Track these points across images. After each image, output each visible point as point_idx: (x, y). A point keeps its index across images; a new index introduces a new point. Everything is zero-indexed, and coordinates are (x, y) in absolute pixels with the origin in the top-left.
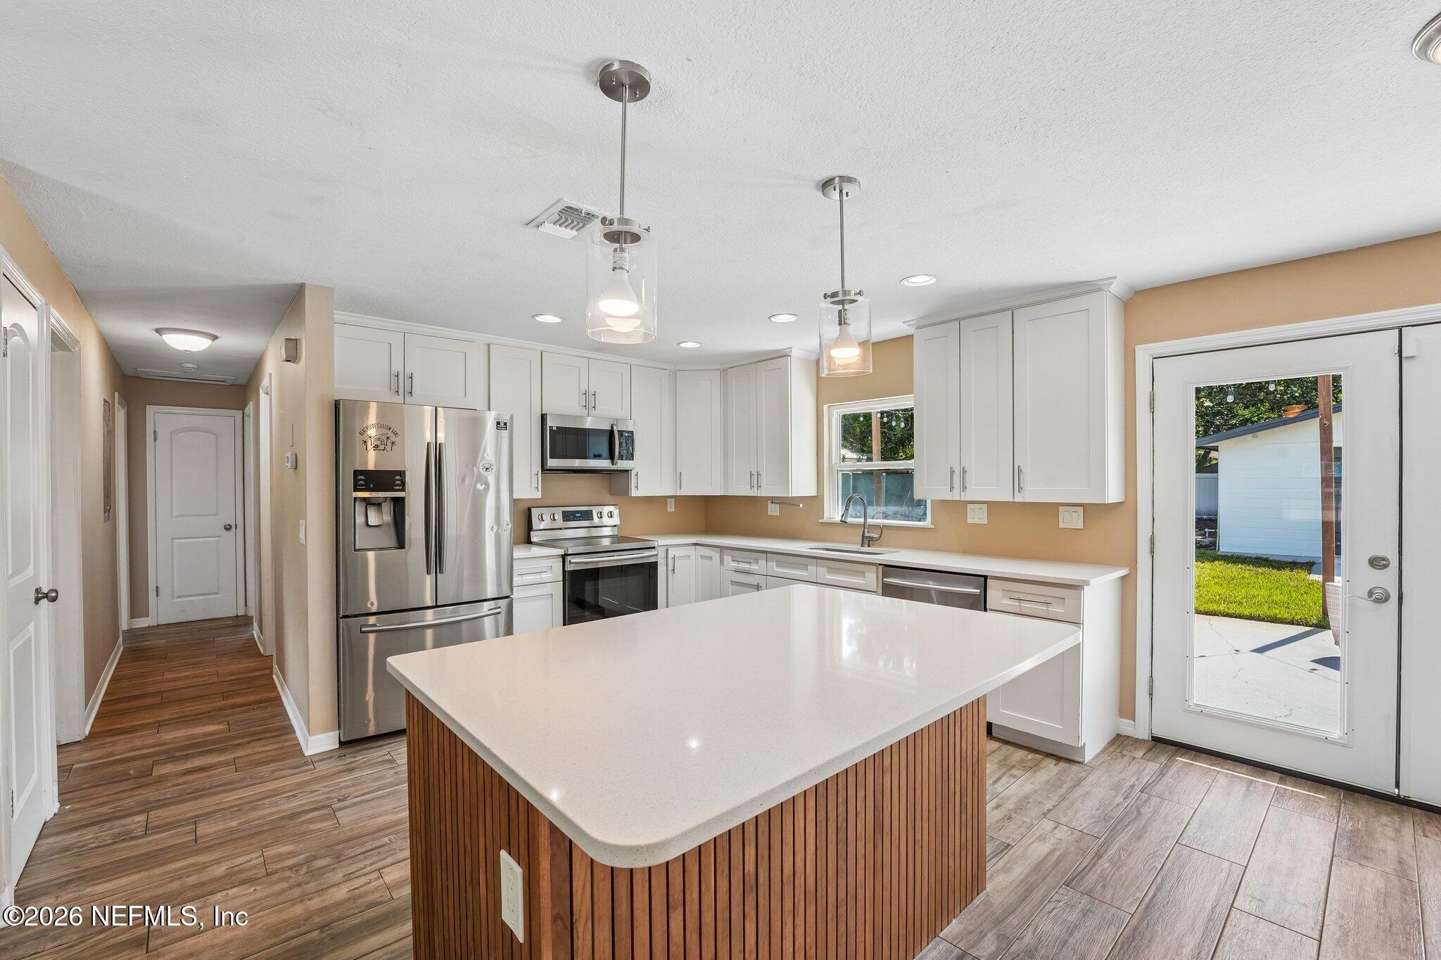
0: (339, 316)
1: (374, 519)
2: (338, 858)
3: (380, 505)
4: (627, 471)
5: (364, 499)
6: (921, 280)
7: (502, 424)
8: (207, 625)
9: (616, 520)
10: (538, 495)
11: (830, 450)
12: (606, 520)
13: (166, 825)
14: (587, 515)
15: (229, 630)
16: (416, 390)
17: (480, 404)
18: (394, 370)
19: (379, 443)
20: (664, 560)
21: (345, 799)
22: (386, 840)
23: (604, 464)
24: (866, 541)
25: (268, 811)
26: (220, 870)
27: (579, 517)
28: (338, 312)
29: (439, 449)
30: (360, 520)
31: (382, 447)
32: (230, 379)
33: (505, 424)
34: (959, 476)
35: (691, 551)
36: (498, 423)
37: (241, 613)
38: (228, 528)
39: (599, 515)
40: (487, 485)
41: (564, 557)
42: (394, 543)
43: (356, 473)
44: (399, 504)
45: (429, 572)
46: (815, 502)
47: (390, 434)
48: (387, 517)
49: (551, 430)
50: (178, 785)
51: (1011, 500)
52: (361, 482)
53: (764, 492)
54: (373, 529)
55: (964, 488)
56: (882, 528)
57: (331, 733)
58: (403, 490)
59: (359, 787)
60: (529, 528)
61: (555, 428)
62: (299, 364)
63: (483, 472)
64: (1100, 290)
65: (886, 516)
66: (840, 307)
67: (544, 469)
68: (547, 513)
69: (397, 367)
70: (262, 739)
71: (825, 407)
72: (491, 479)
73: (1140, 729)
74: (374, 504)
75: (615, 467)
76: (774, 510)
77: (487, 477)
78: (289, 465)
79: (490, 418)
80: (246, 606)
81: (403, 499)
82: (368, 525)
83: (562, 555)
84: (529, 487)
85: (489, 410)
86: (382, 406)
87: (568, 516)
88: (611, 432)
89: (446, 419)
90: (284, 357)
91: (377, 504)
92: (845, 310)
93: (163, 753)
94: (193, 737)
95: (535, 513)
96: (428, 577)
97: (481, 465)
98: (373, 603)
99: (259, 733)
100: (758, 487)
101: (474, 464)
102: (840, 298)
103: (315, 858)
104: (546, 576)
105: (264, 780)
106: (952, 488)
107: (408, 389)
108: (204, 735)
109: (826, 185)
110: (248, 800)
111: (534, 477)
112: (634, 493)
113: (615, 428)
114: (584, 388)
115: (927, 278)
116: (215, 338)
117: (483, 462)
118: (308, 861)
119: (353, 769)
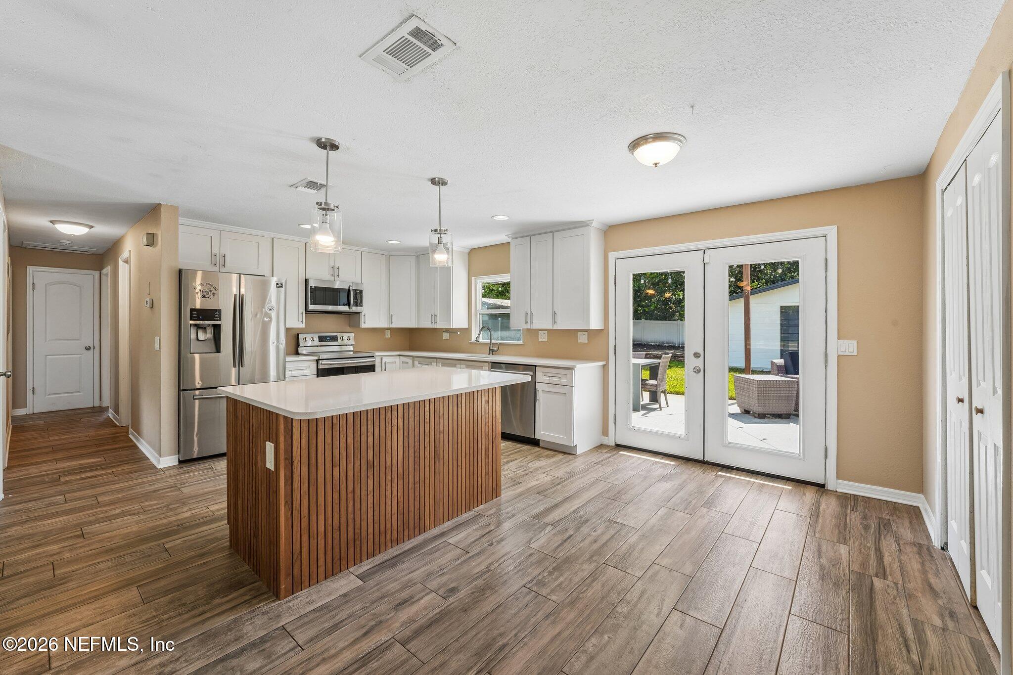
0: (181, 220)
1: (201, 336)
2: (184, 504)
3: (205, 328)
4: (359, 313)
5: (196, 325)
6: (501, 218)
7: (280, 285)
8: (73, 412)
9: (352, 342)
10: (303, 326)
11: (476, 302)
12: (346, 341)
13: (77, 499)
14: (334, 339)
15: (90, 415)
16: (228, 264)
17: (267, 273)
18: (214, 252)
19: (205, 294)
20: (380, 364)
21: (184, 484)
22: (210, 496)
23: (345, 308)
24: (491, 352)
25: (140, 490)
26: (118, 511)
27: (329, 339)
28: (181, 218)
29: (242, 298)
30: (193, 336)
31: (207, 296)
32: (93, 250)
33: (282, 284)
34: (529, 317)
35: (397, 359)
36: (277, 284)
37: (97, 404)
38: (88, 349)
39: (342, 338)
40: (270, 318)
41: (317, 361)
42: (214, 350)
43: (192, 310)
44: (217, 329)
45: (234, 366)
46: (467, 331)
47: (212, 289)
48: (209, 334)
49: (311, 288)
50: (79, 484)
51: (552, 328)
52: (195, 315)
53: (439, 325)
54: (202, 342)
55: (532, 322)
56: (499, 345)
57: (174, 456)
58: (220, 320)
59: (193, 479)
60: (298, 345)
61: (313, 288)
62: (157, 248)
63: (269, 312)
64: (588, 225)
65: (502, 339)
66: (439, 236)
67: (307, 311)
68: (309, 336)
69: (216, 250)
70: (128, 463)
71: (473, 278)
72: (273, 314)
73: (610, 441)
74: (202, 328)
75: (351, 310)
76: (446, 336)
77: (271, 314)
78: (148, 306)
79: (274, 281)
80: (101, 400)
81: (219, 326)
82: (198, 339)
83: (317, 360)
84: (297, 321)
85: (273, 276)
86: (205, 272)
87: (321, 339)
88: (349, 290)
89: (245, 281)
90: (146, 243)
91: (204, 328)
92: (441, 237)
93: (65, 472)
94: (81, 464)
95: (301, 336)
96: (234, 369)
97: (267, 307)
98: (198, 383)
99: (126, 461)
100: (435, 323)
101: (263, 307)
102: (438, 232)
103: (171, 504)
104: (307, 372)
105: (133, 479)
106: (527, 322)
107: (222, 263)
108: (89, 463)
109: (433, 181)
110: (126, 487)
111: (300, 316)
112: (363, 326)
113: (351, 288)
114: (332, 264)
115: (503, 217)
116: (92, 227)
117: (269, 305)
118: (167, 506)
119: (188, 472)
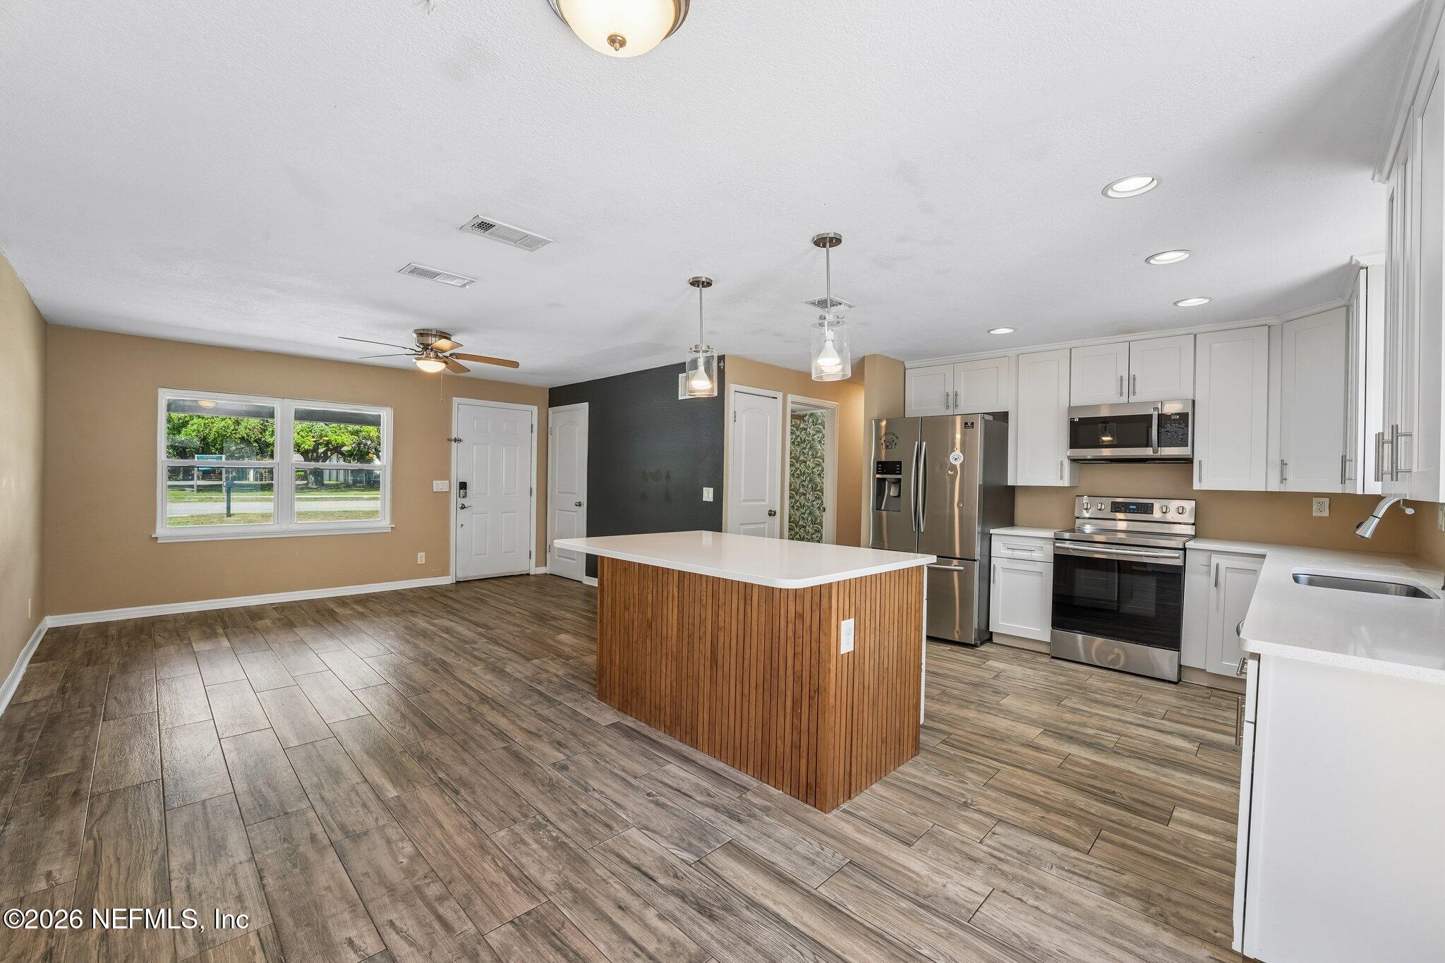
1: (894, 491)
4: (1190, 460)
5: (883, 479)
7: (969, 424)
9: (1190, 518)
12: (1173, 516)
14: (1146, 509)
16: (961, 403)
17: (1010, 406)
18: (947, 391)
19: (888, 444)
27: (1132, 509)
29: (920, 447)
31: (890, 447)
33: (972, 424)
36: (966, 424)
39: (1163, 509)
40: (956, 471)
43: (878, 463)
47: (894, 438)
49: (1073, 421)
52: (880, 469)
58: (900, 474)
60: (1074, 515)
61: (1076, 420)
63: (954, 463)
67: (1077, 461)
68: (1092, 503)
74: (895, 483)
77: (957, 466)
79: (958, 421)
81: (900, 480)
82: (890, 495)
83: (1053, 539)
87: (1116, 507)
88: (1152, 417)
95: (1079, 501)
97: (951, 456)
104: (1037, 555)
111: (1059, 467)
112: (1196, 486)
113: (1156, 411)
114: (1122, 373)
117: (954, 454)
